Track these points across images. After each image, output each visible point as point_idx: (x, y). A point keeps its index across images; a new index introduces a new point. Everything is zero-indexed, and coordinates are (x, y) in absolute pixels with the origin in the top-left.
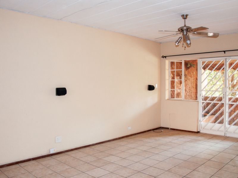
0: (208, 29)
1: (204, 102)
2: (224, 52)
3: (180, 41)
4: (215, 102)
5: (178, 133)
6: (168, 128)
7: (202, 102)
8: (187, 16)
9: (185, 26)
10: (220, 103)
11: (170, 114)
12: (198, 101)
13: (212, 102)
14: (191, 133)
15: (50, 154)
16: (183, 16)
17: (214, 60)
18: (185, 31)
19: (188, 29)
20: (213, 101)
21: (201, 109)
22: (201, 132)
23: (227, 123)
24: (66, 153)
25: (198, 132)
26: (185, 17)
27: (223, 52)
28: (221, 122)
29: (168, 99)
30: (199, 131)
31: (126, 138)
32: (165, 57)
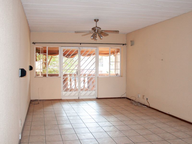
1: (64, 78)
2: (81, 43)
16: (95, 20)
25: (61, 100)
26: (96, 21)
29: (35, 77)
32: (35, 43)
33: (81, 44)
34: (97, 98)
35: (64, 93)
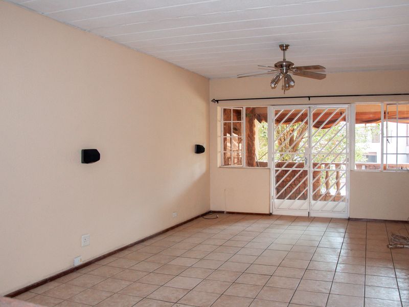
0: (325, 68)
1: (278, 170)
3: (277, 81)
4: (294, 168)
5: (243, 218)
6: (223, 212)
7: (276, 170)
8: (287, 46)
9: (284, 60)
10: (302, 170)
11: (225, 190)
12: (270, 169)
13: (291, 169)
14: (261, 216)
15: (74, 267)
16: (281, 46)
17: (293, 109)
18: (284, 68)
19: (289, 65)
20: (281, 167)
21: (273, 179)
22: (273, 214)
23: (311, 198)
24: (96, 263)
25: (270, 214)
26: (284, 48)
27: (308, 98)
28: (304, 197)
29: (220, 167)
30: (271, 212)
31: (171, 231)
32: (217, 101)
33: (311, 98)
34: (349, 219)
35: (277, 202)
